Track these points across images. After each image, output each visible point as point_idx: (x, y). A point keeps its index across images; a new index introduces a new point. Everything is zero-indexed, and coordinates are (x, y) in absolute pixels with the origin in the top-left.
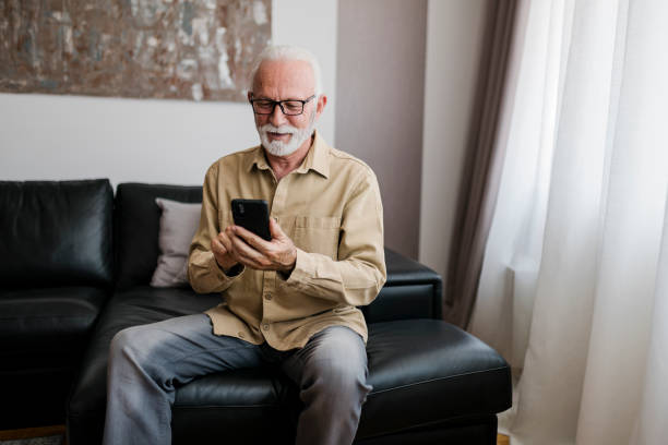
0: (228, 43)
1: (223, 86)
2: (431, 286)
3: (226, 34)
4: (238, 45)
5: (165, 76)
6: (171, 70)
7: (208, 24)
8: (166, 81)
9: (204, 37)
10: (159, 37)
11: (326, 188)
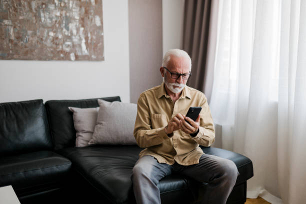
0: (85, 34)
1: (84, 54)
3: (84, 30)
4: (89, 35)
5: (58, 50)
6: (61, 47)
7: (76, 25)
8: (58, 52)
9: (75, 32)
10: (54, 32)
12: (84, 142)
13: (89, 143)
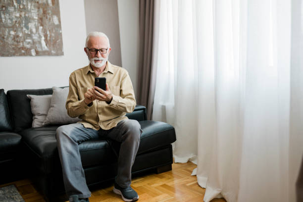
0: (44, 32)
1: (44, 50)
2: (142, 111)
4: (48, 33)
5: (19, 46)
7: (35, 25)
9: (34, 30)
10: (15, 31)
12: (39, 124)
13: (43, 124)
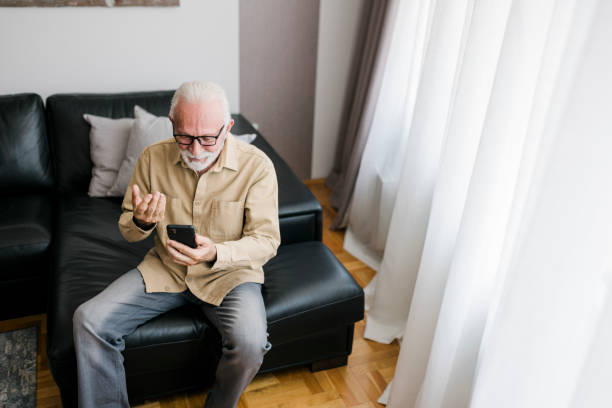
2: (313, 215)
11: (235, 179)
